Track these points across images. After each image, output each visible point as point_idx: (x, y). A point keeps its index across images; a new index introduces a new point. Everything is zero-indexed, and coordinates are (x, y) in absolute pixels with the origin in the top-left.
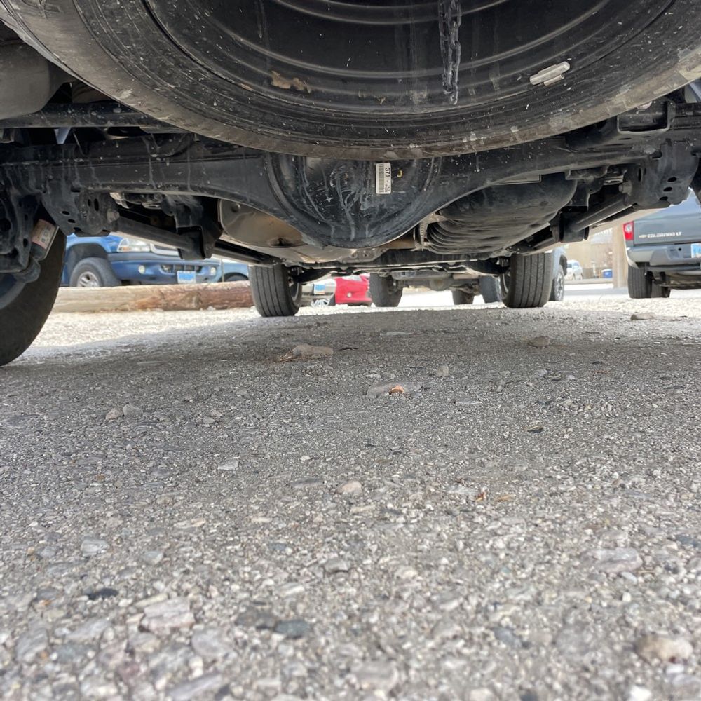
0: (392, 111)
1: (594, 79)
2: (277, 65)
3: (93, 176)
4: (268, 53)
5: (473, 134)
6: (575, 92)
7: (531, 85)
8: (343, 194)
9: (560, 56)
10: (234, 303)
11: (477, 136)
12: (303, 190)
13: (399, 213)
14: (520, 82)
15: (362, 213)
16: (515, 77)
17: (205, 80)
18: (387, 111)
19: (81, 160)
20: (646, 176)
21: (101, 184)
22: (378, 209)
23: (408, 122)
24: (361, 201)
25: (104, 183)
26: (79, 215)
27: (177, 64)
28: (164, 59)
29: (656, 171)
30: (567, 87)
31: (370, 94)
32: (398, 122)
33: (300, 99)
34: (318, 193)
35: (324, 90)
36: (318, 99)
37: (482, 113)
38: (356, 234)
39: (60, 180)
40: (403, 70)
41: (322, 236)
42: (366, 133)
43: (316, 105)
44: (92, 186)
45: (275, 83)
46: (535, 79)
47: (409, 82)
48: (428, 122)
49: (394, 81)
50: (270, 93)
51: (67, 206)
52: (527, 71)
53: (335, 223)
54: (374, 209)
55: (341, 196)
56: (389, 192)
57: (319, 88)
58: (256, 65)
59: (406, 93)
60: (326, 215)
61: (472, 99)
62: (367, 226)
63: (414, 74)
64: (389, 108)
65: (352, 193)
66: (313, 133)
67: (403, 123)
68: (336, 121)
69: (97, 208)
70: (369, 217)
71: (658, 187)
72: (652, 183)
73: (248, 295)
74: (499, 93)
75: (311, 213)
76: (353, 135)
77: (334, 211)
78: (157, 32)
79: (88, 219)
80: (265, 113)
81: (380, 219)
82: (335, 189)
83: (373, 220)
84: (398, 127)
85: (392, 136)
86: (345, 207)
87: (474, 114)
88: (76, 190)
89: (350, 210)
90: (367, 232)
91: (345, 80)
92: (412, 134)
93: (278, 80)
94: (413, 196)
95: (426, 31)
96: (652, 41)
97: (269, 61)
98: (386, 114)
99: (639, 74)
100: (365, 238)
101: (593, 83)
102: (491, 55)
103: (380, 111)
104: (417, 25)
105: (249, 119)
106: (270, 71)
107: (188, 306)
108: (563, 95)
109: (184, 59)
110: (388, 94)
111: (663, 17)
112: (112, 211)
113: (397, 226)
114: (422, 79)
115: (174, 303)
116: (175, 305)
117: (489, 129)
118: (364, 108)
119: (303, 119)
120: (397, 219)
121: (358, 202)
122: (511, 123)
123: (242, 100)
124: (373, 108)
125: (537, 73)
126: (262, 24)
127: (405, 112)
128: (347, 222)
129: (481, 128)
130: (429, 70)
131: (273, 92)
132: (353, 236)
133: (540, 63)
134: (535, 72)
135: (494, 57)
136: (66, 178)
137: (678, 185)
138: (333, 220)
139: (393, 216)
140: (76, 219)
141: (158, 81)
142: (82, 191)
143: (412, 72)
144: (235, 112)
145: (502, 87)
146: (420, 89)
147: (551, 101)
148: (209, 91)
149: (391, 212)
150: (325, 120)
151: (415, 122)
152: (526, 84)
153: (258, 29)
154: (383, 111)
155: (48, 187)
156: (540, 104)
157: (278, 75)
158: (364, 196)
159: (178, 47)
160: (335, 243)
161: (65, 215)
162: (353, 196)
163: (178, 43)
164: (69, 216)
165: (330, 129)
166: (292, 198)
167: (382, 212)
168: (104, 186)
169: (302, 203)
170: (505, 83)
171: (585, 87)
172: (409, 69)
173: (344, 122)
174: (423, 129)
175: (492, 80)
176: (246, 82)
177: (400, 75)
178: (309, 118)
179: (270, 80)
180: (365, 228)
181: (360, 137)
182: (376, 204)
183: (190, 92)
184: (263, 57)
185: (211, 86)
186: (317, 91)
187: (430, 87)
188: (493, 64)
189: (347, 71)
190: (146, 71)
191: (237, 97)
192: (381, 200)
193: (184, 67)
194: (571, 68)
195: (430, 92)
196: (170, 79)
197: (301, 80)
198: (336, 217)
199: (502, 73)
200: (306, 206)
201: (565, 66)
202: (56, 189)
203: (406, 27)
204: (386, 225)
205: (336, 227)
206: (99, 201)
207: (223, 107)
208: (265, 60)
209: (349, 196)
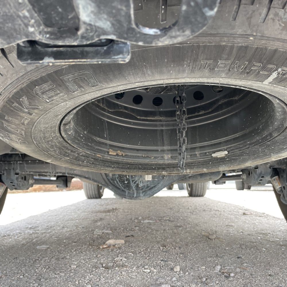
0: (156, 161)
1: (238, 158)
2: (111, 146)
3: (25, 168)
4: (108, 142)
5: (188, 170)
6: (230, 160)
7: (212, 157)
8: (132, 180)
9: (224, 149)
10: (75, 188)
11: (190, 170)
12: (115, 178)
13: (154, 187)
14: (207, 155)
15: (140, 188)
16: (206, 153)
17: (82, 155)
18: (154, 161)
19: (21, 162)
20: (252, 175)
21: (28, 171)
22: (146, 186)
23: (162, 165)
24: (139, 183)
25: (30, 171)
26: (17, 184)
27: (72, 151)
28: (67, 151)
29: (256, 174)
30: (227, 158)
31: (148, 155)
32: (158, 165)
33: (120, 158)
34: (122, 180)
35: (129, 154)
36: (127, 157)
37: (192, 164)
38: (137, 194)
39: (10, 170)
40: (161, 146)
41: (122, 195)
42: (145, 168)
43: (126, 160)
44: (24, 172)
45: (110, 153)
46: (214, 155)
47: (163, 151)
48: (170, 165)
49: (157, 151)
50: (108, 157)
51: (12, 180)
52: (211, 152)
53: (128, 191)
54: (144, 186)
55: (131, 181)
56: (151, 179)
57: (127, 154)
58: (103, 148)
59: (162, 155)
60: (124, 188)
61: (188, 159)
62: (141, 192)
63: (166, 148)
64: (155, 160)
65: (136, 180)
66: (124, 168)
67: (160, 165)
68: (134, 165)
69: (25, 180)
70: (142, 189)
71: (257, 179)
72: (254, 178)
73: (80, 184)
74: (199, 158)
75: (118, 186)
76: (139, 169)
77: (128, 186)
78: (65, 144)
79: (21, 185)
80: (105, 163)
81: (147, 190)
82: (129, 179)
83: (144, 190)
84: (158, 166)
85: (156, 169)
86: (133, 186)
87: (189, 163)
88: (17, 174)
89: (134, 186)
90: (141, 194)
91: (138, 150)
92: (164, 169)
93: (112, 152)
94: (160, 180)
95: (170, 132)
96: (261, 150)
97: (108, 145)
98: (154, 162)
99: (255, 158)
100: (140, 196)
101: (237, 159)
102: (196, 143)
103: (151, 161)
104: (166, 130)
105: (99, 165)
106: (109, 149)
107: (54, 189)
108: (225, 161)
109: (75, 149)
110: (155, 155)
111: (266, 144)
112: (31, 179)
113: (153, 192)
114: (168, 150)
115: (49, 188)
116: (49, 189)
117: (195, 169)
118: (145, 160)
119: (120, 164)
120: (153, 189)
121: (138, 184)
122: (204, 168)
123: (96, 159)
124: (148, 160)
125: (215, 153)
126: (106, 131)
127: (161, 162)
128: (133, 191)
129: (192, 168)
130: (171, 147)
131: (109, 156)
132: (135, 195)
133: (216, 149)
134: (214, 152)
135: (197, 144)
136: (13, 169)
137: (265, 179)
138: (127, 190)
139: (152, 188)
140: (16, 185)
141: (63, 157)
142: (20, 174)
143: (164, 147)
144: (93, 163)
145: (201, 156)
146: (168, 154)
147: (220, 162)
148: (83, 158)
149: (151, 187)
150: (129, 164)
151: (165, 165)
152: (211, 156)
153: (104, 134)
154: (153, 161)
155: (5, 172)
156: (216, 163)
157: (112, 150)
158: (141, 181)
159: (73, 147)
160: (127, 198)
161: (11, 184)
162: (136, 181)
163: (73, 145)
164: (13, 184)
165: (131, 167)
166: (110, 180)
167: (148, 187)
168: (30, 172)
169: (115, 183)
170: (202, 155)
171: (234, 159)
172: (163, 146)
173: (137, 165)
174: (168, 167)
175: (197, 153)
176: (98, 154)
177: (160, 148)
178: (123, 164)
179: (108, 152)
180: (140, 193)
181: (143, 169)
182: (145, 184)
183: (75, 159)
184: (106, 144)
185: (84, 156)
186: (127, 155)
187: (171, 154)
188: (197, 147)
189: (139, 146)
190: (59, 155)
191: (94, 159)
192: (147, 182)
193: (74, 152)
194: (228, 153)
195: (171, 155)
196: (68, 156)
197: (120, 151)
198: (129, 189)
199: (200, 151)
200: (116, 184)
201: (226, 152)
202: (9, 173)
203: (162, 130)
204: (149, 191)
205: (128, 192)
206: (26, 177)
207: (88, 162)
208: (107, 145)
209: (134, 181)
